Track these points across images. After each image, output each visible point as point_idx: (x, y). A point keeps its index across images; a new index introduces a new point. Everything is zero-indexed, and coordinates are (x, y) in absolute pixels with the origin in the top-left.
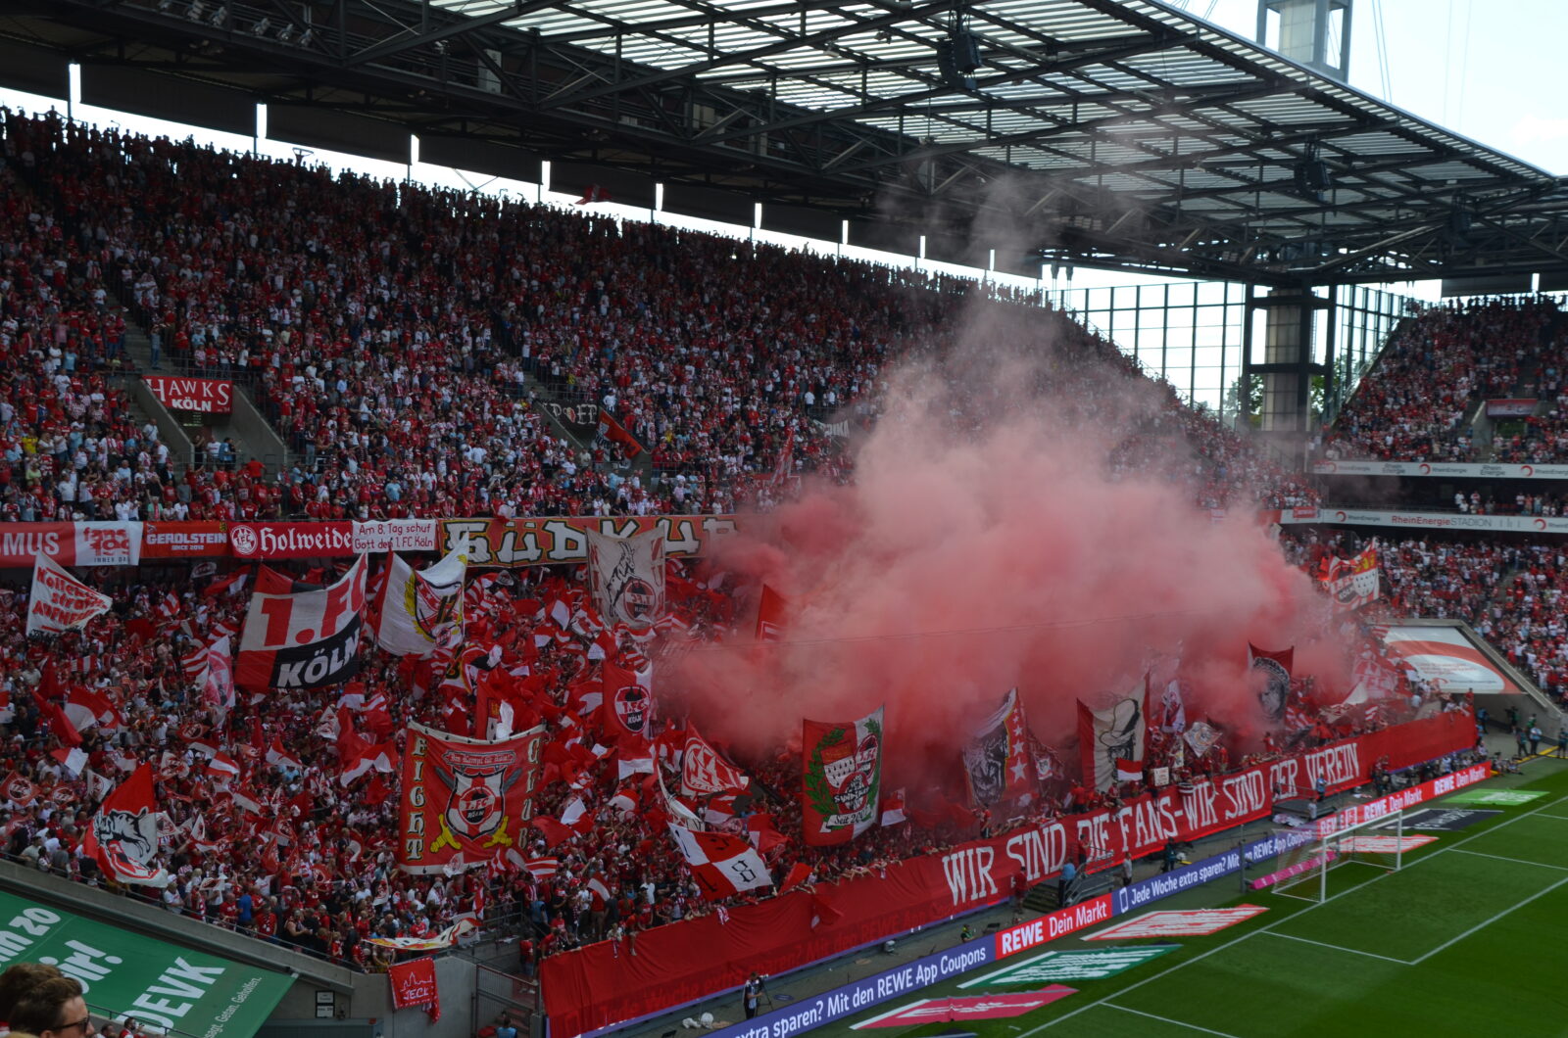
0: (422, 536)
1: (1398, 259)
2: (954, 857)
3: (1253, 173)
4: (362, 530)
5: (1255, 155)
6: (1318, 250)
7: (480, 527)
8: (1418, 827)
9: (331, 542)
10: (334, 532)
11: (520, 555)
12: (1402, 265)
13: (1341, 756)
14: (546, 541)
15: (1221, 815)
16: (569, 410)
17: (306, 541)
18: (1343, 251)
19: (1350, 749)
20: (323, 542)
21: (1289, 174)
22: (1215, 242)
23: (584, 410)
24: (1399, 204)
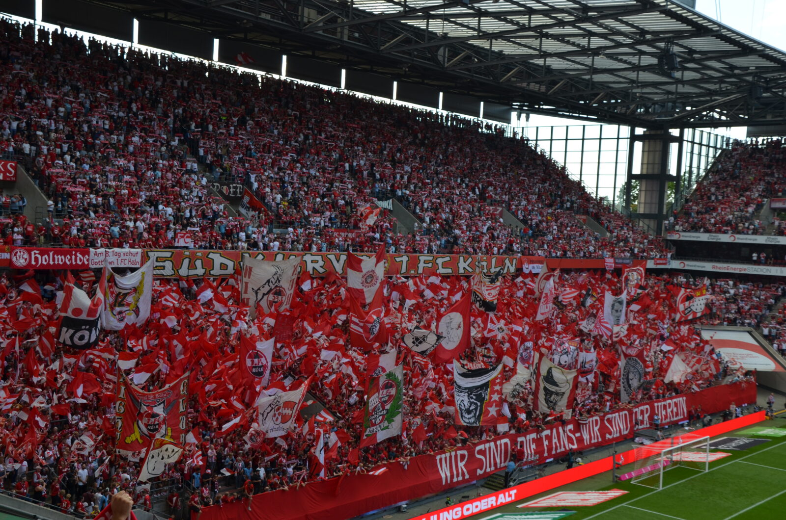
0: (133, 258)
1: (721, 114)
2: (443, 456)
3: (634, 60)
4: (96, 254)
5: (636, 49)
6: (674, 108)
7: (168, 255)
8: (720, 447)
9: (76, 261)
10: (78, 254)
11: (192, 272)
12: (723, 118)
13: (676, 405)
14: (208, 264)
15: (603, 436)
16: (225, 187)
17: (60, 259)
18: (689, 108)
19: (682, 400)
20: (71, 259)
21: (654, 61)
22: (613, 101)
23: (234, 188)
24: (721, 81)
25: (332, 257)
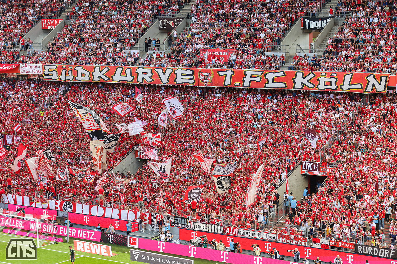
0: (38, 69)
4: (22, 67)
7: (54, 67)
11: (67, 78)
14: (75, 73)
25: (160, 71)
